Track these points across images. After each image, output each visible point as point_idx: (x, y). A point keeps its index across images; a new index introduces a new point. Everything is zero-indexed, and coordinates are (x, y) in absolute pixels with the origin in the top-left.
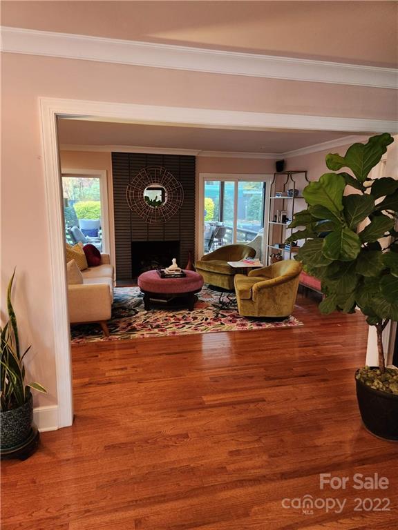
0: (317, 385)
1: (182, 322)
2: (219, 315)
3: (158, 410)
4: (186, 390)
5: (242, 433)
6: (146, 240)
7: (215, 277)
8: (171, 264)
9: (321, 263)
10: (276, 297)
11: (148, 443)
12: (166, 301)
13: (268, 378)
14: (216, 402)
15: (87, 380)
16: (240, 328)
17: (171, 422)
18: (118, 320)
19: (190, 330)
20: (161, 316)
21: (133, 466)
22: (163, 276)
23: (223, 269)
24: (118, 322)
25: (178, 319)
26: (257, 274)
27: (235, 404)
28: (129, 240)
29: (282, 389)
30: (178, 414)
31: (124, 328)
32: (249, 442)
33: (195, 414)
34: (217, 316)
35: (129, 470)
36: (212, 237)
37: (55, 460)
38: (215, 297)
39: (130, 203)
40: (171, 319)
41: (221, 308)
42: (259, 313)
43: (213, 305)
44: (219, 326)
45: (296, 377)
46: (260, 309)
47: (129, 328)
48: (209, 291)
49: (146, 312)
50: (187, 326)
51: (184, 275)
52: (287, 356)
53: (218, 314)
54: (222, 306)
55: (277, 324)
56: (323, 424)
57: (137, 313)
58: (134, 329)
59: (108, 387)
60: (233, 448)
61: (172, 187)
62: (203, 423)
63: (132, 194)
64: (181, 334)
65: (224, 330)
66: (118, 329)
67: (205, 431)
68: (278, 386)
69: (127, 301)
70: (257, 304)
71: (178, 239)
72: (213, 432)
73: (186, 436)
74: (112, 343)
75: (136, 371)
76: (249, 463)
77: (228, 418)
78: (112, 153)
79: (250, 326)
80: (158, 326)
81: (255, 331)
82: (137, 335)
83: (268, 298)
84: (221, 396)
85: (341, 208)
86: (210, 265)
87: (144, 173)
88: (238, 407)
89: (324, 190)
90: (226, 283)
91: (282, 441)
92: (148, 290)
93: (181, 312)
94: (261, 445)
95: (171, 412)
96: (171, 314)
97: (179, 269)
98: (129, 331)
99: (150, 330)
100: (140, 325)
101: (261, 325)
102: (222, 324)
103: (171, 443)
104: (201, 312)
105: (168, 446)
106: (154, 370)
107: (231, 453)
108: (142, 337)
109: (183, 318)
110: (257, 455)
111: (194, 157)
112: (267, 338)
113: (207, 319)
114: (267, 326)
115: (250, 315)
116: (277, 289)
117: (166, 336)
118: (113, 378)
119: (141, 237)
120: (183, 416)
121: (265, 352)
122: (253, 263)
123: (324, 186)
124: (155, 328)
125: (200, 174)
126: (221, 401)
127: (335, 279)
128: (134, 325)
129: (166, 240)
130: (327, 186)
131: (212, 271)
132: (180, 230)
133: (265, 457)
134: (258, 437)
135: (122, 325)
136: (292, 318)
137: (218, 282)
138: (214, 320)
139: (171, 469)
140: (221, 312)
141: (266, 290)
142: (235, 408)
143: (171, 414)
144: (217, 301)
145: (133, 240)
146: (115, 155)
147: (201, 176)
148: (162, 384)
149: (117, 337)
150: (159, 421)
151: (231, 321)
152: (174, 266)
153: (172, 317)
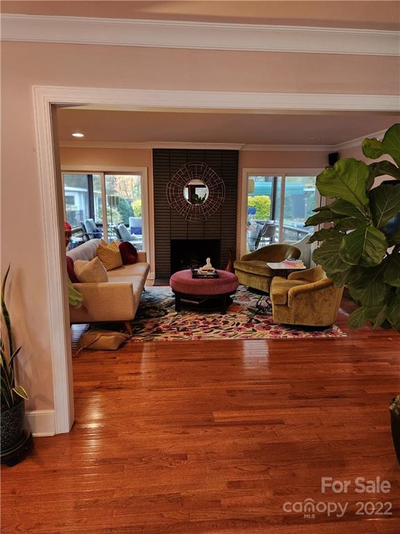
0: (349, 410)
1: (210, 326)
2: (253, 321)
3: (162, 423)
4: (197, 403)
5: (249, 460)
6: (185, 238)
7: (254, 278)
8: (205, 263)
9: (337, 268)
10: (315, 304)
11: (142, 461)
12: (197, 303)
13: (293, 397)
14: (227, 420)
15: (98, 383)
16: (273, 336)
17: (172, 439)
18: (146, 321)
19: (217, 335)
20: (191, 318)
21: (118, 487)
22: (195, 276)
23: (262, 270)
24: (145, 322)
25: (208, 323)
26: (298, 277)
27: (248, 425)
28: (169, 238)
29: (306, 411)
30: (182, 430)
31: (149, 330)
32: (253, 473)
33: (200, 432)
34: (250, 321)
35: (113, 491)
36: (260, 236)
37: (42, 470)
38: (253, 301)
39: (169, 200)
40: (201, 322)
41: (257, 313)
42: (295, 321)
43: (249, 309)
44: (250, 332)
45: (327, 397)
46: (297, 316)
47: (155, 329)
48: (248, 293)
49: (176, 313)
50: (216, 331)
51: (217, 276)
52: (321, 371)
53: (251, 319)
54: (260, 311)
55: (316, 334)
56: (348, 459)
57: (166, 314)
58: (160, 331)
59: (117, 392)
60: (234, 478)
61: (213, 183)
62: (207, 443)
63: (172, 191)
64: (207, 339)
65: (254, 337)
66: (142, 330)
67: (207, 453)
68: (302, 407)
69: (160, 300)
70: (293, 311)
71: (219, 238)
72: (215, 455)
73: (184, 457)
74: (134, 345)
75: (150, 377)
76: (247, 499)
77: (236, 441)
78: (154, 149)
79: (285, 334)
80: (184, 329)
81: (290, 340)
82: (160, 338)
83: (306, 305)
84: (235, 414)
85: (366, 201)
86: (249, 265)
87: (185, 169)
88: (251, 429)
89: (341, 179)
90: (265, 285)
91: (294, 475)
92: (179, 290)
93: (213, 315)
94: (268, 477)
95: (176, 427)
96: (202, 317)
97: (213, 269)
98: (154, 332)
99: (175, 333)
100: (167, 327)
101: (297, 334)
102: (254, 330)
103: (166, 464)
104: (234, 316)
105: (161, 467)
106: (168, 378)
107: (231, 484)
108: (165, 339)
109: (213, 321)
110: (260, 490)
111: (238, 151)
112: (301, 350)
113: (238, 324)
114: (304, 336)
115: (286, 323)
116: (317, 294)
117: (190, 341)
118: (124, 383)
119: (181, 235)
120: (187, 433)
121: (296, 366)
122: (294, 265)
123: (340, 174)
124: (181, 331)
125: (244, 169)
126: (233, 420)
127: (360, 288)
128: (161, 327)
129: (206, 238)
130: (344, 174)
131: (251, 272)
132: (221, 228)
133: (269, 494)
134: (265, 467)
135: (148, 326)
136: (335, 328)
137: (257, 284)
138: (247, 325)
139: (159, 496)
140: (255, 317)
141: (304, 296)
142: (247, 429)
143: (175, 429)
144: (254, 304)
145: (173, 238)
146: (156, 152)
147: (244, 171)
148: (174, 394)
149: (140, 338)
150: (160, 436)
151: (264, 328)
152: (208, 265)
153: (201, 320)
